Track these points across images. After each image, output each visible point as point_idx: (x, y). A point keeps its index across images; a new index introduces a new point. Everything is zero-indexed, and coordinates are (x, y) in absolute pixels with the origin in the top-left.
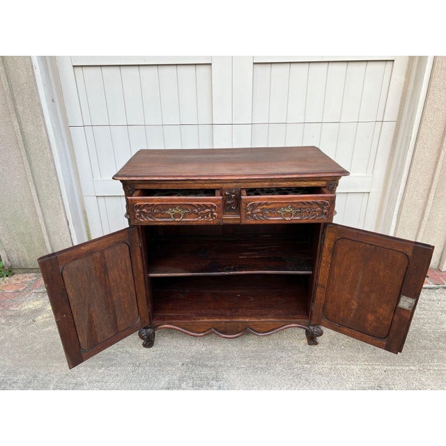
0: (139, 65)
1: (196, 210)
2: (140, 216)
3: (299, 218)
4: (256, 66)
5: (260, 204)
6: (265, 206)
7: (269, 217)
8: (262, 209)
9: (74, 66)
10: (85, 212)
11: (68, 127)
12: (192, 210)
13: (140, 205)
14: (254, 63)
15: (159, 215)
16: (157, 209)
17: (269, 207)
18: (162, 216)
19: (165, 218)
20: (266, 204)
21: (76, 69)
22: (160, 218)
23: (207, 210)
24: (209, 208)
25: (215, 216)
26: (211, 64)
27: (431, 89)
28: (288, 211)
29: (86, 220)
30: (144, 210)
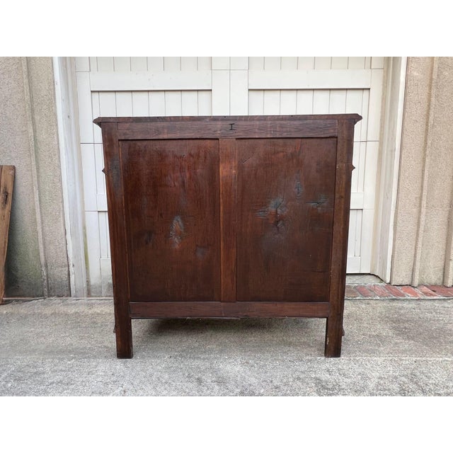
0: (148, 91)
4: (251, 92)
9: (92, 92)
10: (84, 228)
11: (80, 143)
14: (249, 90)
21: (93, 94)
27: (408, 103)
29: (85, 236)
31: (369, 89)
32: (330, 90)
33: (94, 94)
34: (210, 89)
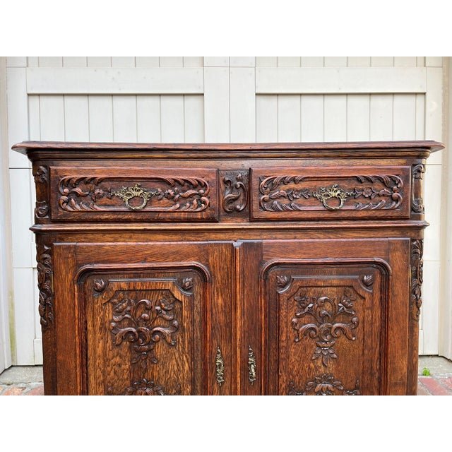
0: (112, 95)
1: (170, 191)
2: (68, 202)
3: (353, 207)
5: (283, 181)
6: (292, 185)
7: (300, 205)
8: (288, 190)
9: (29, 95)
11: (8, 168)
12: (163, 191)
13: (70, 179)
14: (256, 94)
15: (105, 200)
16: (101, 188)
17: (300, 186)
18: (109, 202)
19: (113, 206)
20: (294, 180)
22: (106, 205)
23: (190, 192)
24: (195, 187)
25: (204, 203)
26: (203, 94)
28: (334, 194)
30: (78, 190)
31: (425, 94)
32: (370, 94)
33: (32, 99)
34: (202, 92)
